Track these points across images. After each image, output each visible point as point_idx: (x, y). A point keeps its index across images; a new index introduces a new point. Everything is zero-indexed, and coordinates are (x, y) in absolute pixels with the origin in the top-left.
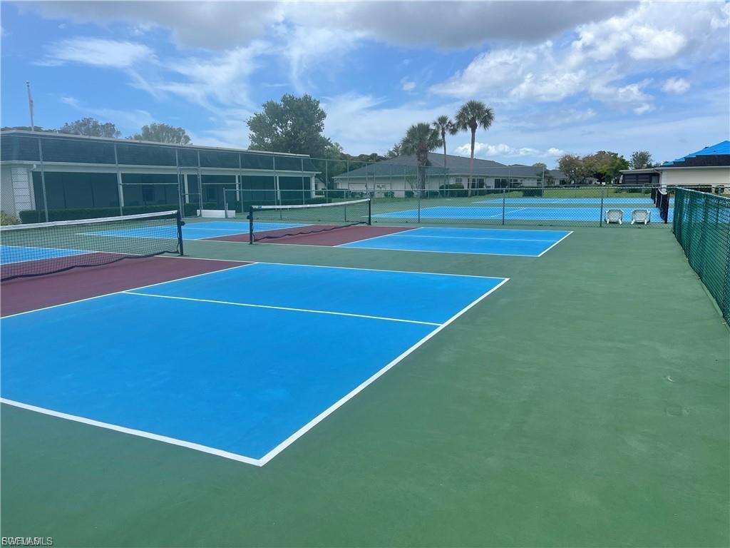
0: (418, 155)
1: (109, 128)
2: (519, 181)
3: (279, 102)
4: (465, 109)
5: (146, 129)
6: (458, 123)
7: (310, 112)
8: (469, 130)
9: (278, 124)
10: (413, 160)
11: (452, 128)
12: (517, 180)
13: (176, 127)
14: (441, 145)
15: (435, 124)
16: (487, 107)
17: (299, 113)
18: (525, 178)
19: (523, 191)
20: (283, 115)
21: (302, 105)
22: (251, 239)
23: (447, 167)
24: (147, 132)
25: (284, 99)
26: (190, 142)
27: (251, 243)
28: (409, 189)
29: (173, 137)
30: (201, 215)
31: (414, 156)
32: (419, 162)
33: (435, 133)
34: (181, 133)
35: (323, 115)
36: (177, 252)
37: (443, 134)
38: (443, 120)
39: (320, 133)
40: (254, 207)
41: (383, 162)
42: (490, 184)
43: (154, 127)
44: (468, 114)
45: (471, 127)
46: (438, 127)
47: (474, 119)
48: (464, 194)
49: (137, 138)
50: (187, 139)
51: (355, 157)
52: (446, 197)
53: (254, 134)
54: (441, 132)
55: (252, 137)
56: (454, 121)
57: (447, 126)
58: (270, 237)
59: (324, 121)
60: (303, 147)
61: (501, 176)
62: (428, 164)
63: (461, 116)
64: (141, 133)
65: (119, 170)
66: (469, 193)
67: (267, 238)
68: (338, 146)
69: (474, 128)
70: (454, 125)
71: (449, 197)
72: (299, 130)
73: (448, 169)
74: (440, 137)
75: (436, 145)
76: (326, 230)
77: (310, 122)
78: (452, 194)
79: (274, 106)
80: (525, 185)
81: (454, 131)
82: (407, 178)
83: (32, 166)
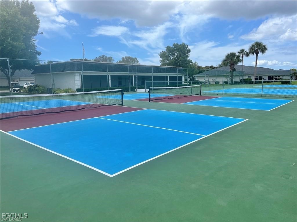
0: (230, 66)
1: (111, 59)
2: (281, 77)
3: (172, 46)
4: (253, 46)
5: (123, 58)
6: (250, 52)
7: (184, 50)
8: (255, 54)
9: (171, 55)
10: (228, 69)
11: (247, 54)
12: (280, 77)
13: (134, 57)
14: (241, 62)
15: (239, 52)
16: (264, 44)
17: (180, 50)
18: (284, 76)
19: (282, 81)
20: (173, 51)
21: (181, 47)
22: (149, 100)
23: (244, 71)
24: (124, 60)
25: (174, 45)
26: (139, 63)
27: (149, 102)
28: (226, 80)
29: (132, 61)
30: (136, 91)
31: (228, 67)
32: (231, 69)
33: (238, 57)
34: (136, 59)
35: (189, 51)
36: (121, 104)
37: (242, 57)
38: (242, 51)
39: (188, 58)
40: (151, 88)
41: (215, 69)
42: (266, 78)
43: (126, 57)
44: (255, 48)
45: (256, 53)
46: (240, 54)
47: (257, 50)
48: (252, 83)
49: (120, 62)
50: (138, 62)
51: (203, 67)
52: (243, 84)
53: (162, 59)
54: (241, 56)
55: (161, 60)
56: (248, 51)
57: (244, 53)
58: (157, 100)
59: (190, 53)
60: (181, 64)
61: (272, 74)
62: (234, 70)
63: (251, 49)
64: (121, 60)
65: (110, 74)
66: (254, 82)
67: (156, 100)
68: (196, 63)
69: (257, 54)
70: (247, 53)
71: (244, 84)
72: (180, 57)
73: (244, 72)
74: (241, 58)
75: (239, 61)
76: (181, 97)
77: (184, 54)
78: (246, 83)
79: (170, 48)
80: (283, 79)
81: (247, 56)
82: (224, 76)
83: (81, 73)
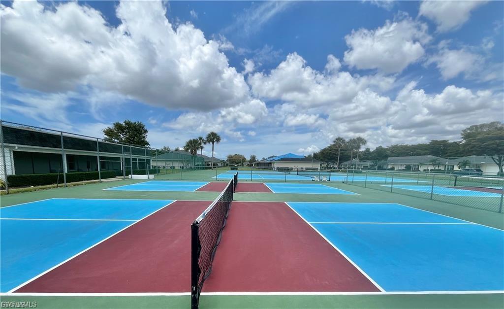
4: (209, 135)
7: (141, 130)
16: (218, 135)
30: (131, 178)
32: (192, 155)
35: (145, 131)
44: (211, 137)
47: (213, 139)
57: (202, 141)
63: (208, 138)
65: (64, 152)
69: (213, 143)
70: (205, 141)
82: (180, 161)
83: (14, 147)
